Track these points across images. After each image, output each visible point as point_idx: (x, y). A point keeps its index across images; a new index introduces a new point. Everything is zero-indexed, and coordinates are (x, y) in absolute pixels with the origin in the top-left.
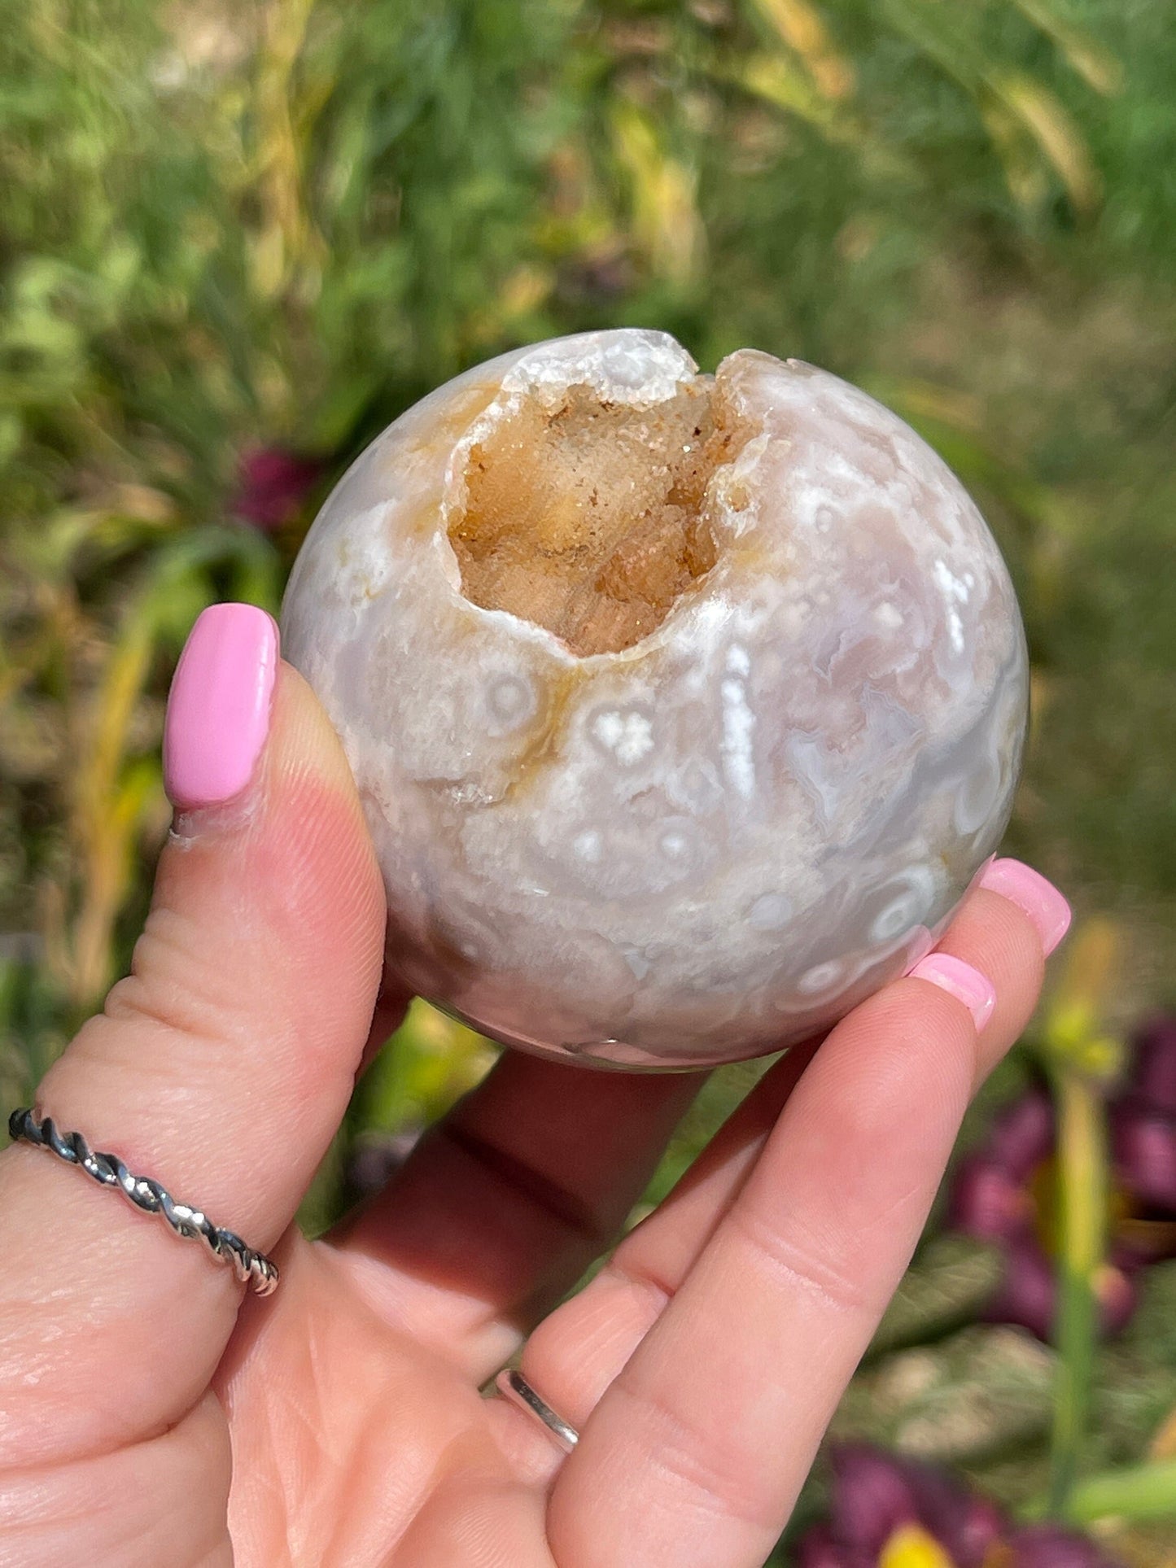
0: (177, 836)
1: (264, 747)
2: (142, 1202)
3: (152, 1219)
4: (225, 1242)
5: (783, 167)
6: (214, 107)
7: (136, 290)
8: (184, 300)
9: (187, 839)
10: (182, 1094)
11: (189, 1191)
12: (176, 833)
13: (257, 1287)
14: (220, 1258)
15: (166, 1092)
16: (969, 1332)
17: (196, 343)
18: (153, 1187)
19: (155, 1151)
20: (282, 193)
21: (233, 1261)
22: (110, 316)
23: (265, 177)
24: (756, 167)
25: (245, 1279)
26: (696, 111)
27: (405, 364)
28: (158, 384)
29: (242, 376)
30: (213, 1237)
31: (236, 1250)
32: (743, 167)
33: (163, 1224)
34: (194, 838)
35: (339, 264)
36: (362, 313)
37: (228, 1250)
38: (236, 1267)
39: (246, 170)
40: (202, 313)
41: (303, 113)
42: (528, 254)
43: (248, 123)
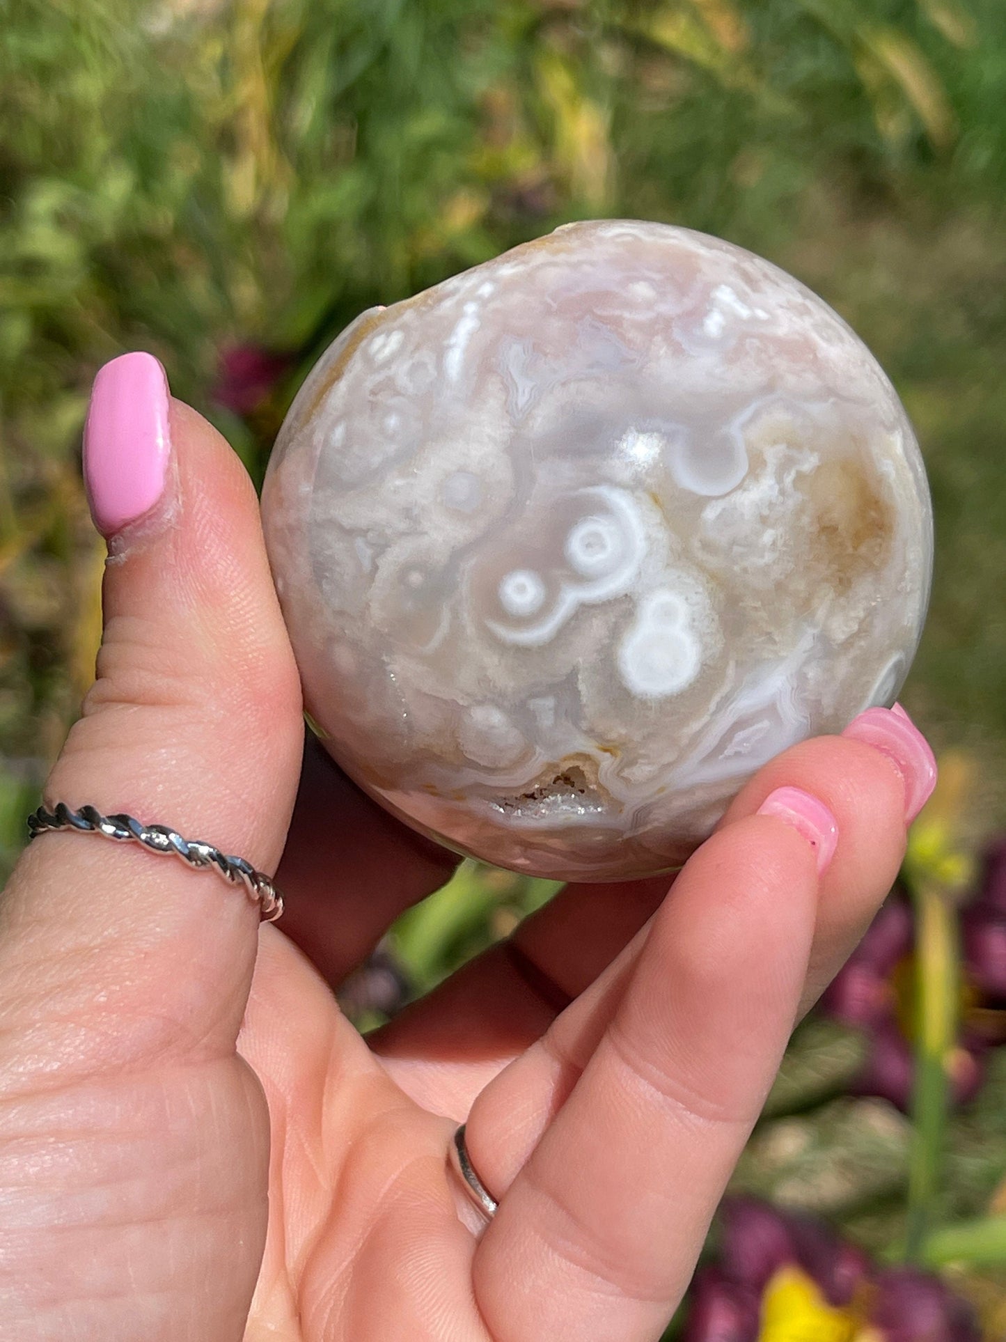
0: (113, 557)
5: (687, 106)
6: (196, 51)
7: (130, 209)
8: (171, 217)
9: (121, 555)
14: (232, 881)
16: (837, 1105)
17: (180, 255)
20: (254, 126)
21: (244, 882)
22: (108, 231)
23: (240, 112)
24: (661, 106)
26: (609, 59)
27: (361, 274)
28: (148, 290)
29: (220, 282)
32: (648, 106)
34: (127, 551)
35: (304, 186)
36: (324, 230)
38: (248, 890)
39: (223, 106)
40: (185, 228)
41: (272, 58)
42: (465, 179)
43: (226, 66)
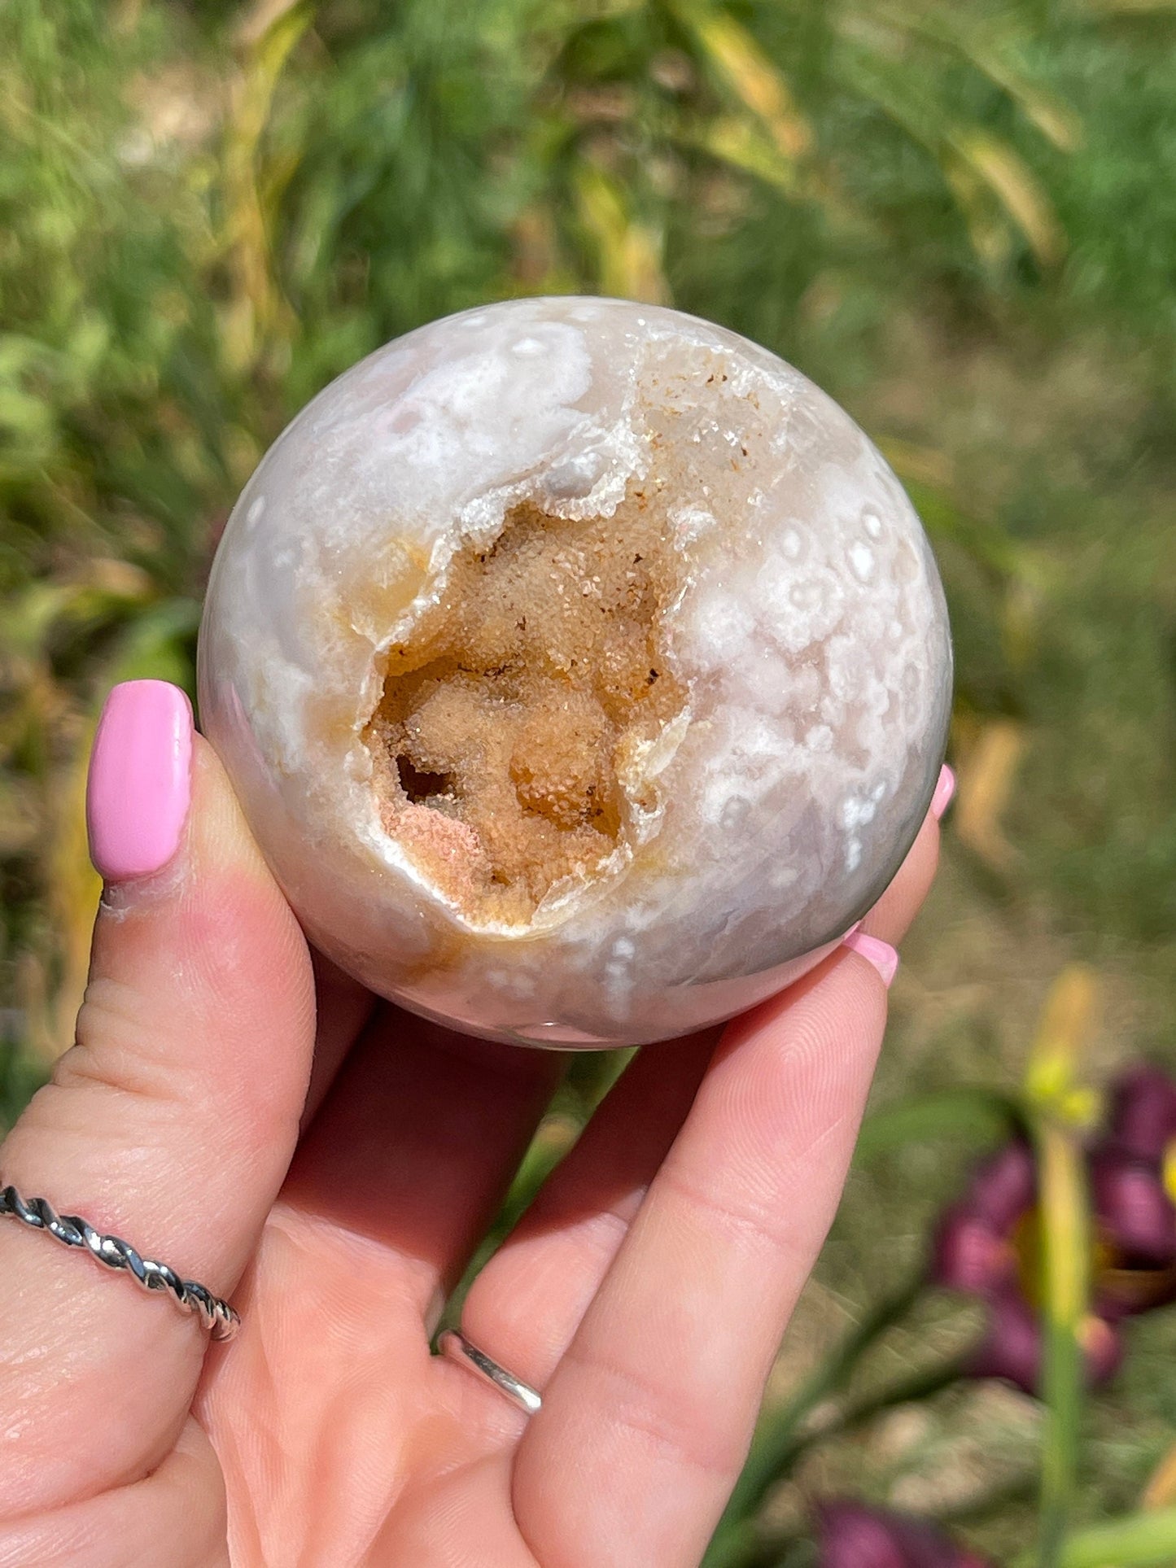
0: (110, 908)
1: (187, 816)
2: (110, 1260)
3: (120, 1275)
4: (190, 1292)
5: (747, 230)
6: (181, 182)
7: (104, 368)
8: (155, 374)
9: (119, 910)
10: (140, 1154)
11: (153, 1246)
12: (108, 905)
13: (223, 1333)
14: (186, 1307)
15: (124, 1152)
16: (958, 1387)
17: (166, 417)
18: (119, 1245)
19: (118, 1211)
20: (251, 266)
21: (199, 1310)
22: (81, 393)
23: (233, 251)
24: (721, 230)
25: (210, 1327)
26: (660, 175)
28: (129, 457)
29: (213, 449)
30: (179, 1288)
31: (201, 1299)
32: (707, 230)
33: (132, 1279)
34: (126, 910)
35: (308, 335)
37: (193, 1299)
38: (202, 1317)
39: (215, 243)
40: (173, 386)
41: (270, 186)
43: (216, 196)
